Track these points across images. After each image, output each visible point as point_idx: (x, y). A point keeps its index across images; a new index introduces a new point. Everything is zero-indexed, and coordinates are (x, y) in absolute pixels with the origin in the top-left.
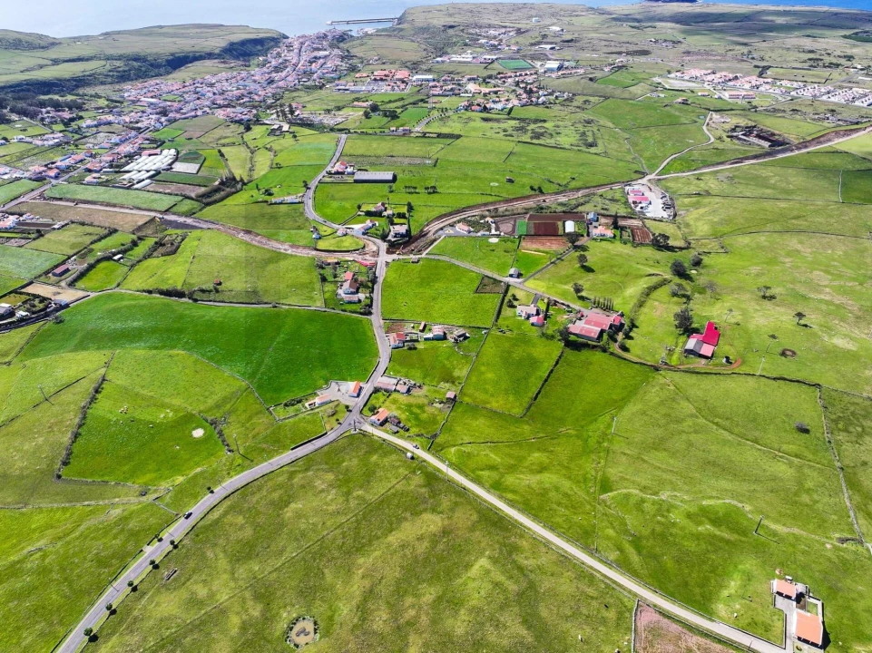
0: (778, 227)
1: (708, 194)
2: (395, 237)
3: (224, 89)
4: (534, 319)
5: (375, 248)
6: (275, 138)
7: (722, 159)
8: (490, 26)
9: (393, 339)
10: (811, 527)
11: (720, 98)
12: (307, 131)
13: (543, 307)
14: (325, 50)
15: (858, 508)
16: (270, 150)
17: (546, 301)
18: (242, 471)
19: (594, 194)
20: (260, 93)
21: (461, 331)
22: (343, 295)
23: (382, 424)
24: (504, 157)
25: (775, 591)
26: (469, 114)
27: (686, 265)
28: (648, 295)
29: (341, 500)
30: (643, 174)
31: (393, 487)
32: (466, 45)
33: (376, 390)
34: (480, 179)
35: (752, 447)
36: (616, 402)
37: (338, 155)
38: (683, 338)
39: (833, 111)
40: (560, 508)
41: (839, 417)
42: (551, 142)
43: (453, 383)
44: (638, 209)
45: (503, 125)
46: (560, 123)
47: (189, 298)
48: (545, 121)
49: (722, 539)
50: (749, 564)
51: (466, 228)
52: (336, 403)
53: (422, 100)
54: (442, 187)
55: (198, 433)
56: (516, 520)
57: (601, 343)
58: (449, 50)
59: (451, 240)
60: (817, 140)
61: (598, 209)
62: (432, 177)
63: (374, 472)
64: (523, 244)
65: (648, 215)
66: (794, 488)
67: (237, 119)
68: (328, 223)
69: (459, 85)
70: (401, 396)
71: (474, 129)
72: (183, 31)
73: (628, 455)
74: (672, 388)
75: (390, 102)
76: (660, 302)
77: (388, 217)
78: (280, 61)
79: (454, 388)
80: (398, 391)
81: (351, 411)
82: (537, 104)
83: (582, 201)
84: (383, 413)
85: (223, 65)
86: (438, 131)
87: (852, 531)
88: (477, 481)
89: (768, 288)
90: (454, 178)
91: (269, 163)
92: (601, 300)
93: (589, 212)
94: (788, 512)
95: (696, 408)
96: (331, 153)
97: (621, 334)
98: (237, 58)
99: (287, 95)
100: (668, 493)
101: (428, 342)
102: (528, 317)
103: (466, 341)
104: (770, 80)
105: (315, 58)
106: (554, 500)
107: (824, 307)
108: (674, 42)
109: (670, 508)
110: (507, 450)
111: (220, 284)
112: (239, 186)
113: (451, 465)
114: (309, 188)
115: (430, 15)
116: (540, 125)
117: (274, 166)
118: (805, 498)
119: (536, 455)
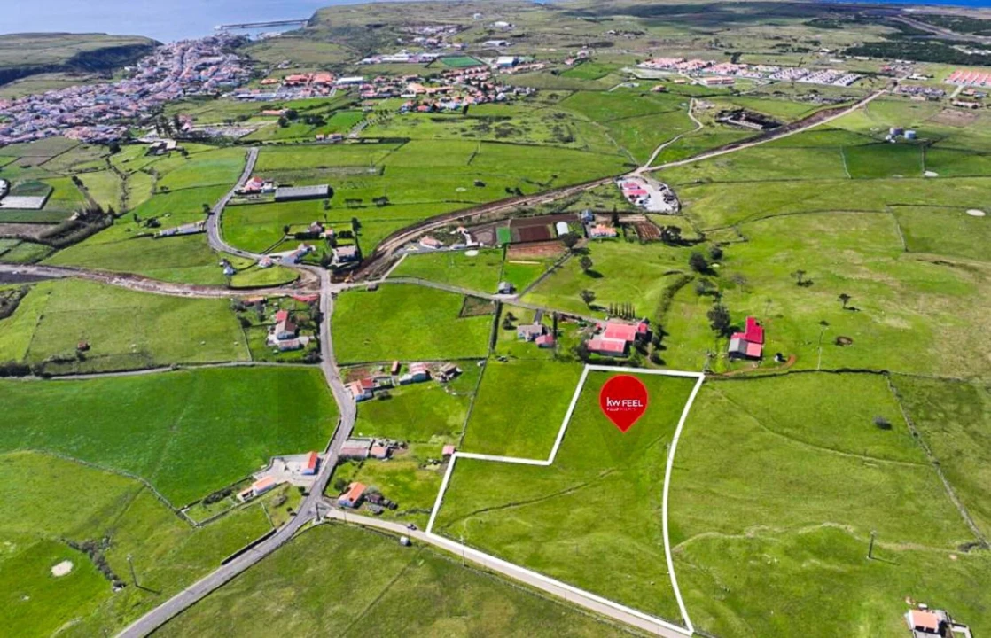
0: (794, 209)
1: (711, 181)
2: (341, 261)
3: (76, 104)
4: (541, 340)
5: (314, 279)
6: (157, 158)
7: (715, 145)
8: (424, 24)
9: (355, 390)
10: (926, 538)
11: (698, 85)
12: (202, 147)
13: (550, 324)
14: (217, 55)
15: (968, 507)
16: (150, 172)
17: (551, 316)
18: (144, 612)
19: (583, 192)
20: (129, 107)
21: (449, 366)
22: (277, 342)
23: (357, 505)
24: (469, 158)
25: (913, 626)
26: (415, 115)
27: (706, 258)
28: (671, 296)
29: (310, 623)
30: (635, 167)
31: (387, 590)
32: (398, 44)
33: (342, 460)
34: (442, 185)
35: (834, 455)
36: (662, 426)
37: (248, 171)
38: (723, 341)
39: (815, 92)
40: (624, 575)
41: (917, 404)
42: (522, 139)
43: (449, 434)
44: (637, 203)
45: (459, 125)
46: (528, 119)
47: (37, 374)
48: (509, 118)
49: (833, 574)
50: (873, 598)
51: (435, 242)
52: (284, 487)
53: (353, 104)
54: (394, 198)
55: (62, 569)
56: (570, 602)
57: (630, 358)
58: (378, 50)
59: (416, 258)
60: (808, 120)
61: (592, 206)
62: (381, 187)
63: (355, 574)
64: (509, 253)
65: (650, 209)
66: (894, 496)
67: (98, 138)
68: (245, 253)
69: (397, 86)
70: (379, 462)
71: (426, 131)
72: (10, 42)
73: (694, 490)
74: (725, 400)
75: (312, 108)
76: (687, 303)
77: (328, 238)
78: (156, 70)
79: (451, 441)
80: (374, 457)
81: (307, 495)
82: (496, 101)
83: (571, 199)
84: (356, 489)
85: (72, 79)
86: (379, 135)
87: (971, 534)
88: (507, 557)
89: (802, 273)
90: (409, 187)
91: (150, 188)
92: (619, 308)
93: (582, 209)
94: (897, 525)
95: (758, 420)
96: (239, 169)
97: (650, 344)
98: (92, 70)
99: (169, 107)
100: (755, 528)
101: (408, 386)
102: (533, 337)
103: (458, 378)
104: (745, 66)
105: (204, 64)
106: (614, 566)
107: (866, 287)
108: (635, 34)
109: (762, 546)
110: (538, 511)
111: (87, 348)
112: (108, 219)
113: (466, 543)
114: (213, 214)
115: (349, 15)
116: (504, 122)
117: (159, 190)
118: (910, 506)
119: (578, 510)
